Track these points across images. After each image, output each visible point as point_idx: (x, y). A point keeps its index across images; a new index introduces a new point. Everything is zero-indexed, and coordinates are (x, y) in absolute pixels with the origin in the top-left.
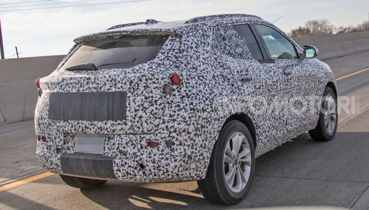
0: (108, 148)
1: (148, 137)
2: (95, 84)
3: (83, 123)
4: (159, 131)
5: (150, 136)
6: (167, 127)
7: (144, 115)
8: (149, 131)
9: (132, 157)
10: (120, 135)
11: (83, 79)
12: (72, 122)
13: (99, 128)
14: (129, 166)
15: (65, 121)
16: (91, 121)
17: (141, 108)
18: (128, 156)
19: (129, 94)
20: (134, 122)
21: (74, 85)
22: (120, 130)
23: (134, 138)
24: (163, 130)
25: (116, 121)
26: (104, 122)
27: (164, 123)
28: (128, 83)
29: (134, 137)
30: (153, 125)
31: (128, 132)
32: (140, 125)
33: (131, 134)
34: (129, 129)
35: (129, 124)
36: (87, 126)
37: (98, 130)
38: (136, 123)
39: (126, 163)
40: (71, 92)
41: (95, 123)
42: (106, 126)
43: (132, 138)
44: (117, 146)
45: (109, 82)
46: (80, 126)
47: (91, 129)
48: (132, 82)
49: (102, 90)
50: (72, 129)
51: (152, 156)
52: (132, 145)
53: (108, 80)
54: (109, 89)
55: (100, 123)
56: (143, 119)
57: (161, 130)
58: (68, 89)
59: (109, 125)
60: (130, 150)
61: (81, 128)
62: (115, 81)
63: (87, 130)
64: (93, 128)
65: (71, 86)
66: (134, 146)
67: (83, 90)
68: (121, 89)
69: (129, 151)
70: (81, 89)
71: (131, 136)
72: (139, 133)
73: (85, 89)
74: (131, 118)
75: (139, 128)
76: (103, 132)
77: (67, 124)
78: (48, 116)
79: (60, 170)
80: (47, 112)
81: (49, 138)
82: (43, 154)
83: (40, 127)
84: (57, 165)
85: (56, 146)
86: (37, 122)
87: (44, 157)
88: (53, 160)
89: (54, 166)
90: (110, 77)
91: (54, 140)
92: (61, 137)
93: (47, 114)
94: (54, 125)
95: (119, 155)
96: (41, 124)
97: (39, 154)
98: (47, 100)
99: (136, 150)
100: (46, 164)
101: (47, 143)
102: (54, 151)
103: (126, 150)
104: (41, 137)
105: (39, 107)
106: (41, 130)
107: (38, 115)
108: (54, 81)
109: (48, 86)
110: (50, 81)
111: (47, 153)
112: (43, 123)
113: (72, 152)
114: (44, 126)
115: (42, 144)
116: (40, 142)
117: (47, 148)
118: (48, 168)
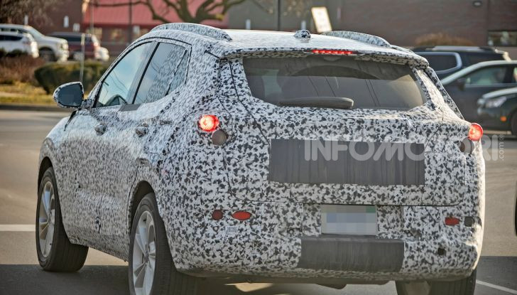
0: (385, 226)
1: (450, 210)
2: (372, 130)
3: (351, 187)
4: (464, 202)
5: (453, 208)
6: (472, 197)
7: (448, 179)
8: (452, 202)
9: (431, 238)
10: (411, 206)
11: (349, 121)
12: (329, 186)
13: (379, 196)
14: (428, 251)
15: (311, 185)
16: (366, 186)
17: (444, 169)
18: (423, 236)
20: (435, 189)
22: (413, 200)
23: (434, 211)
24: (468, 201)
25: (409, 186)
26: (390, 187)
27: (469, 191)
28: (424, 132)
29: (434, 209)
30: (458, 194)
31: (426, 202)
32: (442, 193)
33: (429, 205)
34: (426, 199)
35: (428, 190)
36: (359, 192)
37: (378, 199)
38: (437, 190)
39: (424, 246)
40: (325, 139)
41: (374, 188)
42: (391, 194)
43: (431, 211)
44: (407, 222)
45: (396, 129)
46: (343, 193)
47: (364, 198)
48: (429, 131)
49: (386, 140)
50: (326, 197)
51: (453, 236)
52: (430, 221)
53: (394, 126)
54: (397, 140)
55: (383, 188)
56: (447, 185)
57: (466, 202)
58: (319, 135)
59: (397, 192)
60: (427, 228)
62: (406, 128)
63: (357, 199)
64: (370, 195)
65: (325, 131)
66: (433, 222)
67: (351, 139)
68: (416, 141)
69: (426, 230)
70: (347, 136)
71: (429, 208)
72: (439, 204)
73: (354, 137)
74: (432, 183)
75: (440, 197)
76: (385, 201)
77: (317, 189)
78: (265, 177)
79: (293, 262)
80: (264, 170)
81: (270, 212)
82: (246, 239)
83: (235, 195)
84: (292, 254)
85: (284, 225)
86: (223, 187)
87: (251, 244)
88: (281, 248)
89: (283, 257)
90: (397, 121)
91: (281, 214)
92: (301, 211)
93: (262, 174)
94: (284, 191)
95: (405, 236)
96: (241, 191)
97: (231, 239)
98: (260, 151)
99: (436, 228)
100: (258, 255)
101: (263, 221)
102: (280, 233)
103: (421, 228)
104: (233, 213)
105: (226, 161)
106: (238, 200)
107: (226, 176)
108: (279, 121)
109: (260, 128)
110: (266, 121)
111: (266, 237)
112: (247, 188)
113: (314, 232)
114: (249, 194)
115: (235, 223)
116: (224, 222)
117: (265, 229)
118: (260, 262)
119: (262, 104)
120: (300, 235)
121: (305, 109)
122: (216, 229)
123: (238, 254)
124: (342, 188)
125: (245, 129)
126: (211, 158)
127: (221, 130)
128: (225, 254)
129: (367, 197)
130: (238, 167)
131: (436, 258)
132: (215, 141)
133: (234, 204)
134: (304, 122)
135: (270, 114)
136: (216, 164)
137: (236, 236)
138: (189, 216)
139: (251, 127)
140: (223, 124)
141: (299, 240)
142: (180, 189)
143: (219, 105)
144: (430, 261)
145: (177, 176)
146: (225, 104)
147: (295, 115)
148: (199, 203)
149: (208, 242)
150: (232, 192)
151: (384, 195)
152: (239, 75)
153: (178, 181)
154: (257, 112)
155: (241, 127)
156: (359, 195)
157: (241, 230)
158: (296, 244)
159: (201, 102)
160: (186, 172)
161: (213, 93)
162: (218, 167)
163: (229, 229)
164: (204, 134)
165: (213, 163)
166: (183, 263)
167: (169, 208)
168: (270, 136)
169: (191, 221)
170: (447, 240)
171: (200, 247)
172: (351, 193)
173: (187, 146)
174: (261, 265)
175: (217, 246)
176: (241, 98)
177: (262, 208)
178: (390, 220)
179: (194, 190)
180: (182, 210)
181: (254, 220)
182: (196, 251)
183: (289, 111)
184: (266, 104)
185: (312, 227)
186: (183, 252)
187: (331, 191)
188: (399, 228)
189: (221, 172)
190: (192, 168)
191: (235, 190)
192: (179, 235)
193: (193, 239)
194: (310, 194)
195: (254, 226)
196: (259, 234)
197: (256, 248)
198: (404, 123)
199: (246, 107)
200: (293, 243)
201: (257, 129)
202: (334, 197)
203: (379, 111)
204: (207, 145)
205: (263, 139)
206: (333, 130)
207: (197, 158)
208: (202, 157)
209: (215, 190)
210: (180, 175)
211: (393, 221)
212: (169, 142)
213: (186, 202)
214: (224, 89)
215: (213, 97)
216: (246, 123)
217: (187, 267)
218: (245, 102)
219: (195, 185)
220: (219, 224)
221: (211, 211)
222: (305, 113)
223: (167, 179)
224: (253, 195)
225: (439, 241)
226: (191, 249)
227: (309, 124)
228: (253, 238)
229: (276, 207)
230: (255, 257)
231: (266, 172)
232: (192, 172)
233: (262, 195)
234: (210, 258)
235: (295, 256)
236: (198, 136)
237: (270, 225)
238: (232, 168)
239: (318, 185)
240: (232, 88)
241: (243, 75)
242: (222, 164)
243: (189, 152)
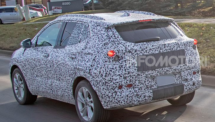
0: (176, 79)
2: (169, 47)
3: (165, 68)
4: (197, 66)
5: (194, 69)
9: (190, 80)
10: (184, 71)
11: (161, 45)
12: (158, 70)
13: (174, 70)
18: (188, 80)
19: (186, 50)
22: (184, 69)
26: (177, 66)
28: (184, 45)
31: (187, 69)
36: (168, 70)
37: (174, 71)
39: (189, 84)
40: (154, 53)
42: (178, 68)
43: (189, 71)
44: (183, 77)
46: (163, 71)
48: (185, 44)
49: (173, 50)
50: (158, 74)
51: (196, 78)
52: (190, 75)
53: (175, 45)
54: (177, 49)
55: (175, 67)
58: (152, 52)
59: (179, 67)
60: (189, 77)
61: (164, 72)
62: (179, 45)
63: (168, 72)
65: (154, 50)
67: (163, 51)
68: (182, 48)
69: (189, 78)
70: (161, 51)
72: (191, 68)
73: (164, 50)
76: (176, 71)
77: (154, 71)
78: (136, 70)
79: (150, 99)
80: (135, 68)
81: (140, 83)
82: (133, 94)
83: (126, 79)
84: (150, 96)
85: (146, 86)
86: (121, 77)
87: (135, 96)
88: (146, 95)
89: (147, 98)
90: (175, 42)
91: (144, 83)
92: (150, 80)
93: (135, 70)
94: (143, 74)
95: (183, 81)
96: (128, 77)
97: (127, 95)
99: (191, 77)
100: (138, 99)
101: (138, 87)
102: (144, 90)
103: (187, 78)
104: (126, 86)
105: (121, 67)
106: (128, 80)
107: (122, 72)
108: (138, 49)
109: (131, 53)
110: (133, 50)
111: (140, 92)
112: (130, 76)
113: (155, 87)
114: (131, 78)
115: (128, 89)
116: (123, 89)
117: (139, 89)
118: (139, 102)
119: (128, 44)
120: (151, 89)
121: (145, 43)
122: (121, 92)
123: (131, 100)
124: (162, 69)
125: (126, 54)
126: (115, 66)
127: (117, 55)
128: (126, 101)
129: (171, 71)
130: (126, 68)
131: (193, 87)
132: (115, 60)
133: (126, 82)
134: (146, 48)
135: (133, 47)
136: (117, 69)
137: (129, 94)
138: (109, 89)
139: (128, 53)
140: (117, 53)
141: (151, 91)
142: (103, 79)
143: (112, 46)
144: (191, 88)
145: (100, 74)
146: (115, 45)
147: (142, 46)
148: (113, 84)
149: (119, 98)
150: (125, 78)
151: (175, 69)
152: (115, 33)
153: (101, 77)
154: (128, 47)
155: (124, 53)
156: (168, 71)
157: (130, 91)
158: (151, 93)
159: (104, 45)
160: (105, 73)
161: (108, 42)
162: (118, 70)
163: (126, 92)
164: (110, 58)
165: (116, 68)
166: (108, 106)
167: (98, 87)
168: (135, 55)
169: (110, 91)
170: (195, 80)
171: (115, 100)
172: (166, 70)
173: (103, 63)
174: (139, 103)
175: (123, 99)
176: (120, 42)
177: (137, 82)
178: (177, 77)
179: (110, 79)
180: (105, 87)
181: (134, 87)
182: (114, 102)
183: (139, 45)
184: (130, 43)
185: (154, 85)
186: (107, 102)
187: (159, 71)
188: (181, 79)
189: (120, 71)
190: (107, 71)
191: (126, 77)
192: (105, 96)
193: (112, 98)
194: (153, 74)
195: (135, 89)
196: (137, 92)
197: (137, 97)
198: (178, 43)
199: (123, 45)
200: (150, 92)
201: (130, 53)
202: (160, 73)
203: (168, 40)
204: (112, 62)
205: (133, 56)
206: (157, 49)
207: (109, 67)
208: (111, 66)
209: (118, 78)
210: (102, 74)
211: (178, 77)
212: (93, 62)
213: (107, 84)
214: (112, 39)
215: (108, 43)
216: (126, 51)
217: (109, 107)
218: (122, 43)
219: (110, 77)
220: (121, 91)
221: (118, 86)
222: (145, 44)
223: (96, 76)
224: (133, 78)
225: (193, 81)
226: (111, 101)
227: (148, 48)
228: (135, 93)
229: (142, 81)
230: (137, 100)
231: (137, 69)
232: (108, 73)
233: (136, 77)
234: (120, 103)
235: (151, 97)
236: (108, 59)
237: (141, 87)
238: (124, 69)
239: (155, 70)
240: (115, 38)
241: (117, 33)
242: (119, 68)
243: (105, 65)
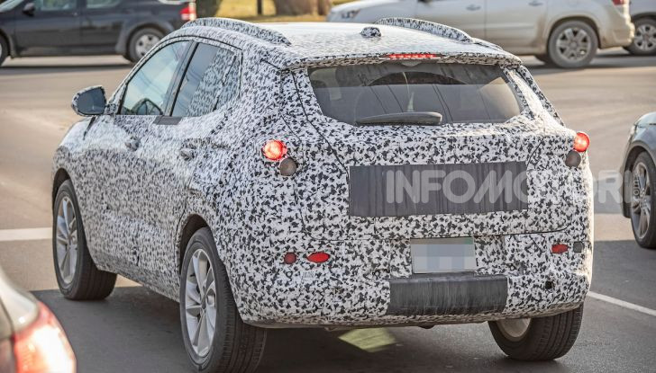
0: (484, 260)
2: (466, 149)
3: (445, 218)
4: (572, 225)
5: (560, 234)
6: (581, 219)
7: (554, 201)
8: (559, 226)
9: (537, 270)
10: (514, 235)
11: (439, 140)
12: (419, 218)
13: (477, 226)
14: (535, 286)
15: (399, 218)
16: (462, 215)
17: (549, 189)
18: (529, 269)
19: (530, 166)
20: (540, 212)
21: (419, 150)
22: (515, 227)
23: (540, 239)
24: (577, 223)
25: (511, 212)
26: (489, 214)
27: (578, 212)
28: (525, 148)
29: (539, 236)
30: (565, 217)
31: (530, 229)
32: (547, 217)
33: (533, 232)
34: (530, 225)
35: (532, 215)
36: (454, 222)
37: (475, 230)
38: (542, 214)
39: (530, 281)
40: (412, 163)
41: (471, 217)
42: (491, 222)
43: (536, 239)
44: (510, 254)
45: (493, 146)
46: (436, 226)
47: (460, 229)
48: (531, 146)
49: (483, 159)
50: (416, 231)
51: (562, 266)
52: (536, 251)
53: (491, 143)
54: (495, 159)
55: (481, 216)
56: (553, 207)
58: (405, 159)
59: (497, 219)
60: (533, 259)
61: (439, 229)
62: (505, 145)
63: (452, 231)
64: (466, 226)
65: (411, 153)
66: (539, 252)
67: (442, 161)
68: (516, 158)
69: (531, 261)
71: (534, 236)
72: (545, 230)
73: (446, 158)
74: (536, 206)
75: (546, 222)
76: (484, 232)
77: (405, 222)
78: (345, 212)
79: (381, 310)
80: (342, 203)
81: (352, 253)
82: (325, 285)
83: (310, 234)
84: (379, 300)
85: (369, 267)
86: (295, 225)
87: (331, 291)
88: (367, 293)
89: (369, 304)
90: (494, 136)
91: (365, 254)
92: (386, 248)
93: (341, 208)
94: (367, 227)
95: (508, 269)
96: (317, 229)
97: (308, 286)
98: (337, 181)
99: (543, 259)
100: (341, 304)
101: (344, 263)
102: (364, 276)
103: (525, 260)
104: (308, 255)
105: (298, 195)
106: (313, 240)
107: (298, 212)
108: (358, 145)
109: (336, 154)
110: (343, 146)
111: (348, 281)
112: (324, 226)
113: (404, 272)
114: (327, 232)
115: (312, 267)
116: (299, 266)
117: (347, 273)
118: (342, 312)
119: (335, 125)
120: (387, 276)
121: (386, 128)
122: (289, 274)
123: (317, 303)
124: (434, 219)
125: (318, 156)
126: (280, 191)
127: (290, 158)
128: (301, 304)
129: (463, 227)
130: (312, 201)
131: (544, 293)
132: (283, 172)
133: (309, 244)
134: (386, 145)
135: (346, 136)
136: (286, 199)
137: (314, 283)
138: (257, 260)
139: (325, 154)
140: (292, 150)
141: (387, 284)
142: (243, 228)
143: (284, 127)
144: (538, 298)
145: (239, 212)
146: (292, 126)
147: (375, 136)
148: (268, 244)
149: (281, 290)
150: (307, 231)
151: (482, 224)
152: (305, 89)
153: (241, 219)
154: (331, 135)
155: (313, 154)
156: (454, 227)
157: (319, 275)
158: (384, 288)
159: (262, 124)
160: (250, 208)
161: (276, 113)
162: (288, 202)
163: (306, 274)
164: (270, 163)
165: (283, 197)
166: (251, 314)
167: (231, 250)
168: (348, 162)
169: (258, 265)
170: (555, 272)
171: (271, 296)
172: (445, 224)
173: (250, 178)
174: (344, 315)
175: (292, 295)
176: (310, 118)
177: (343, 248)
178: (490, 252)
179: (261, 229)
180: (248, 254)
181: (334, 262)
182: (266, 301)
183: (368, 132)
184: (340, 124)
185: (401, 267)
186: (250, 302)
187: (422, 223)
188: (501, 261)
189: (293, 207)
190: (258, 204)
191: (310, 228)
192: (245, 281)
193: (263, 287)
194: (398, 229)
195: (334, 270)
196: (340, 279)
197: (338, 295)
198: (502, 139)
199: (317, 129)
200: (380, 287)
201: (333, 155)
202: (426, 231)
203: (471, 125)
204: (274, 176)
205: (340, 167)
206: (421, 152)
207: (262, 191)
208: (268, 190)
209: (286, 230)
210: (243, 212)
211: (493, 253)
212: (227, 172)
213: (252, 244)
214: (288, 106)
215: (276, 118)
216: (319, 148)
217: (256, 319)
218: (315, 123)
219: (262, 224)
220: (292, 269)
221: (283, 254)
222: (387, 133)
223: (228, 216)
224: (331, 233)
225: (546, 273)
226: (261, 299)
227: (393, 146)
228: (333, 284)
229: (359, 246)
230: (336, 306)
231: (346, 206)
232: (258, 209)
233: (341, 233)
234: (284, 308)
235: (383, 302)
236: (263, 166)
237: (353, 267)
238: (306, 203)
239: (406, 218)
240: (298, 105)
241: (310, 89)
242: (293, 198)
243: (252, 185)
